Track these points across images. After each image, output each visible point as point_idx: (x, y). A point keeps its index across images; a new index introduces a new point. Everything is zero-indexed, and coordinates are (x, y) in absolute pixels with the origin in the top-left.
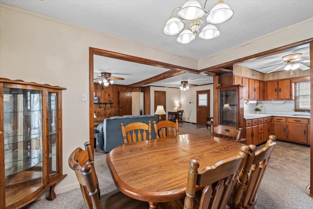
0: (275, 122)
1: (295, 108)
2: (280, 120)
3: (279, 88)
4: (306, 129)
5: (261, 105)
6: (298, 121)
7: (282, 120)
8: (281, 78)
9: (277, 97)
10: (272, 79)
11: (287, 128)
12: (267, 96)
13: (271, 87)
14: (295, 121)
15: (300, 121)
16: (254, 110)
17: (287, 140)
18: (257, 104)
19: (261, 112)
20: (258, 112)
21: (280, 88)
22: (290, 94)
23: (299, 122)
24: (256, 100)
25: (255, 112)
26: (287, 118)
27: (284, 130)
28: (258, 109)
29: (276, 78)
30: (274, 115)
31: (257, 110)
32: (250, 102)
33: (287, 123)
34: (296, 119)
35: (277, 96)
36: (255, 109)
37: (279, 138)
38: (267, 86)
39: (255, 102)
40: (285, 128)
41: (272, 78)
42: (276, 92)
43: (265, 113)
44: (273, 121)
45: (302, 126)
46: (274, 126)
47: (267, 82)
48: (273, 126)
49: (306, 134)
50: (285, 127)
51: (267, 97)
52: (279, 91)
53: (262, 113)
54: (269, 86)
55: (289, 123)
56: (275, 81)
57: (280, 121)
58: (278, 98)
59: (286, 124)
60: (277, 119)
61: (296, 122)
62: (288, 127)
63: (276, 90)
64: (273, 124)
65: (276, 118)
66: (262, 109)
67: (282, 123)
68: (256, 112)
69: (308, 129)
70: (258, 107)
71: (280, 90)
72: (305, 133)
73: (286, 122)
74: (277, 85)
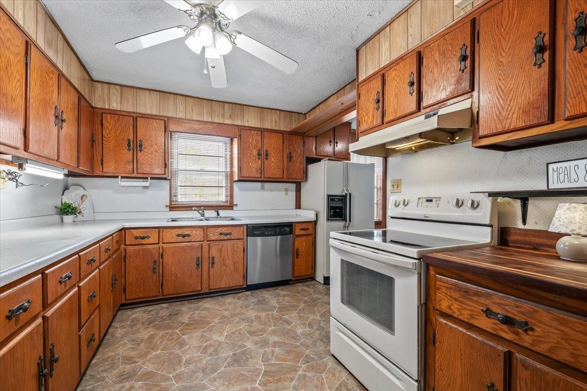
0: (129, 248)
1: (171, 201)
2: (143, 238)
3: (138, 140)
4: (199, 255)
5: (81, 192)
6: (184, 236)
7: (148, 237)
8: (142, 110)
9: (132, 166)
10: (119, 109)
11: (161, 260)
12: (102, 161)
13: (114, 132)
14: (179, 235)
15: (188, 235)
16: (54, 211)
17: (160, 297)
18: (66, 188)
19: (80, 217)
20: (68, 219)
21: (141, 141)
22: (163, 162)
23: (186, 239)
24: (64, 165)
25: (57, 217)
26: (161, 230)
27: (154, 268)
28: (69, 206)
29: (128, 108)
30: (127, 225)
31: (66, 210)
32: (31, 169)
33: (161, 245)
34: (180, 232)
35: (131, 164)
36: (59, 205)
37: (141, 295)
38: (102, 124)
39: (58, 175)
40: (155, 262)
41: (117, 104)
42: (129, 150)
43: (94, 222)
44: (123, 246)
45: (192, 247)
46: (125, 261)
47: (104, 112)
48: (123, 263)
49: (200, 266)
50: (157, 259)
51: (102, 164)
52: (138, 148)
53: (84, 222)
54: (110, 128)
55: (165, 245)
56: (126, 114)
57: (144, 241)
58: (135, 171)
59: (159, 247)
60: (136, 238)
61: (180, 238)
62: (162, 258)
63: (129, 145)
64: (123, 254)
65: (132, 234)
66: (85, 207)
67: (149, 246)
68: (62, 221)
69: (203, 253)
70: (70, 198)
71: (141, 146)
72: (198, 265)
73: (158, 244)
74: (131, 128)
